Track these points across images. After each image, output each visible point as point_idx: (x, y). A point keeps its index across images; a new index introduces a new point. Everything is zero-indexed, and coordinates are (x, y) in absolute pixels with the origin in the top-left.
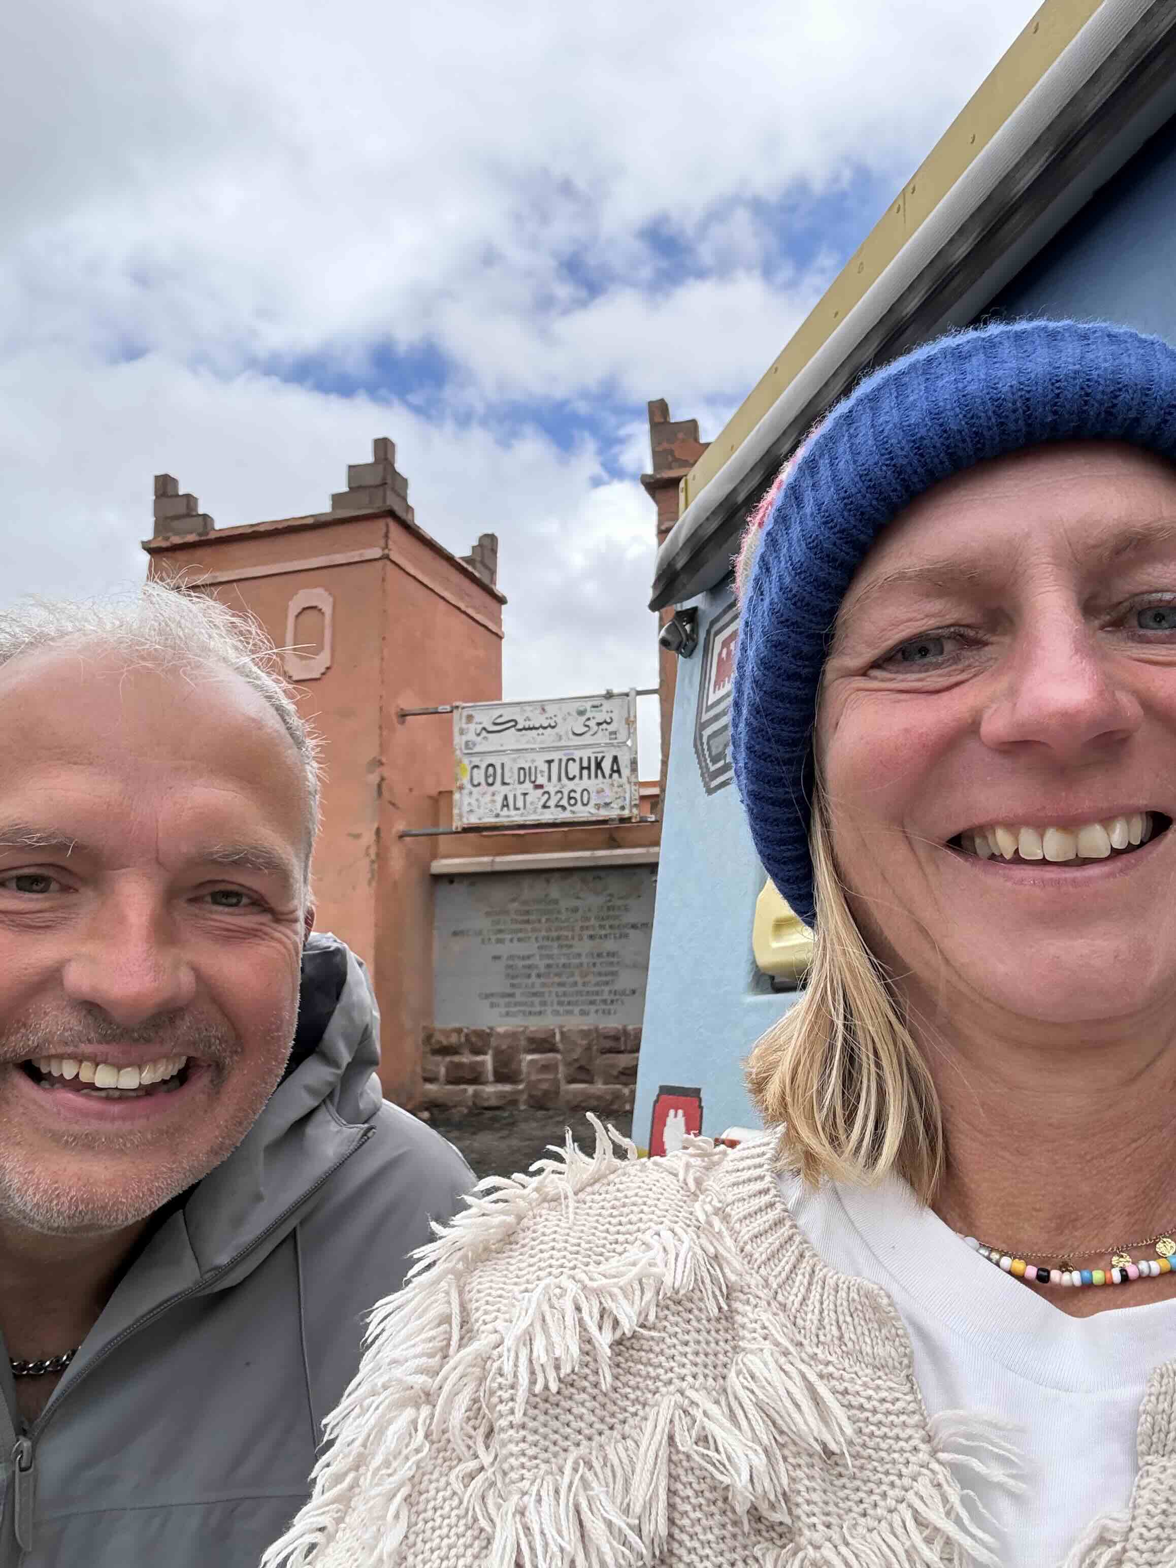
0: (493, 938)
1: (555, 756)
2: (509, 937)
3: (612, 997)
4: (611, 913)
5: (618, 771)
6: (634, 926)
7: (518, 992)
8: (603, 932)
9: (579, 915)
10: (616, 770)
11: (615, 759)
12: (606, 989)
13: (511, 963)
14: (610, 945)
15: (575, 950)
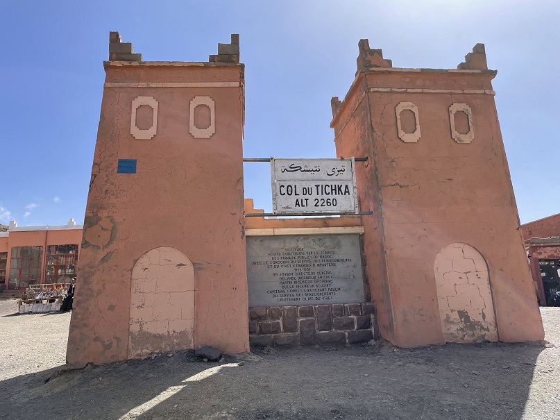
0: (273, 265)
1: (320, 183)
2: (280, 265)
3: (330, 291)
4: (327, 255)
5: (348, 192)
6: (338, 261)
7: (286, 290)
8: (323, 263)
9: (312, 255)
10: (347, 191)
11: (347, 186)
12: (327, 288)
13: (282, 277)
14: (327, 268)
15: (312, 271)
